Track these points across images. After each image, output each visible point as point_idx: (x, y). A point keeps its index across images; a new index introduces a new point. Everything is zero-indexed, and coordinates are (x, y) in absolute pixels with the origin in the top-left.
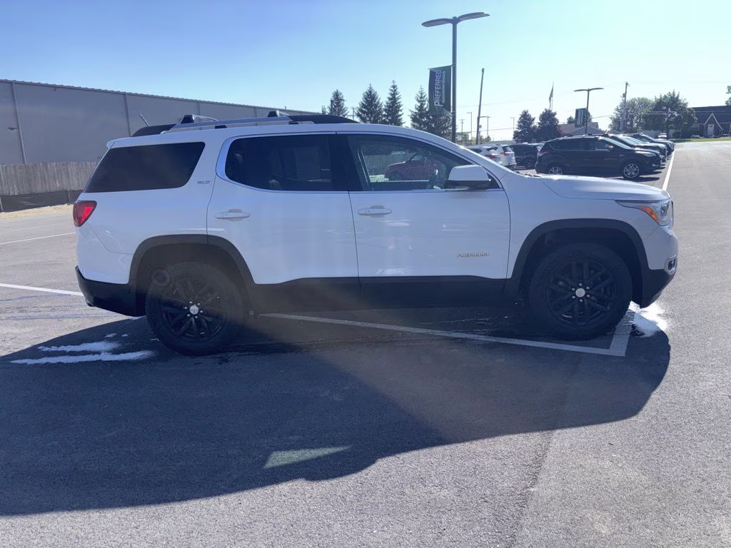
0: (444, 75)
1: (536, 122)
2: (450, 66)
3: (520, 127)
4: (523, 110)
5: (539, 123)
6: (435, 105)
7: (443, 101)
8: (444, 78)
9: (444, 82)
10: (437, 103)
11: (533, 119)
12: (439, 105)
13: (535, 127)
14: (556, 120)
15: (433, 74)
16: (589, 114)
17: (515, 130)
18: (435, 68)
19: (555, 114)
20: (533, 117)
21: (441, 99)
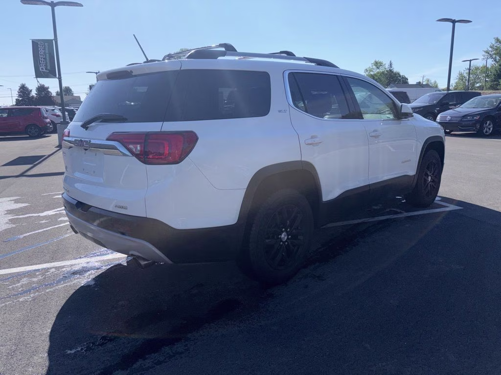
0: (47, 47)
1: (34, 93)
2: (52, 40)
3: (20, 96)
4: (21, 83)
5: (36, 94)
6: (41, 70)
7: (49, 68)
8: (47, 49)
9: (47, 52)
10: (42, 69)
11: (31, 91)
12: (44, 70)
13: (33, 97)
14: (49, 92)
15: (35, 44)
16: (71, 90)
17: (17, 98)
18: (36, 40)
19: (48, 88)
20: (30, 89)
21: (46, 66)
